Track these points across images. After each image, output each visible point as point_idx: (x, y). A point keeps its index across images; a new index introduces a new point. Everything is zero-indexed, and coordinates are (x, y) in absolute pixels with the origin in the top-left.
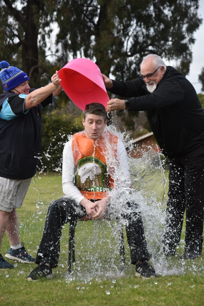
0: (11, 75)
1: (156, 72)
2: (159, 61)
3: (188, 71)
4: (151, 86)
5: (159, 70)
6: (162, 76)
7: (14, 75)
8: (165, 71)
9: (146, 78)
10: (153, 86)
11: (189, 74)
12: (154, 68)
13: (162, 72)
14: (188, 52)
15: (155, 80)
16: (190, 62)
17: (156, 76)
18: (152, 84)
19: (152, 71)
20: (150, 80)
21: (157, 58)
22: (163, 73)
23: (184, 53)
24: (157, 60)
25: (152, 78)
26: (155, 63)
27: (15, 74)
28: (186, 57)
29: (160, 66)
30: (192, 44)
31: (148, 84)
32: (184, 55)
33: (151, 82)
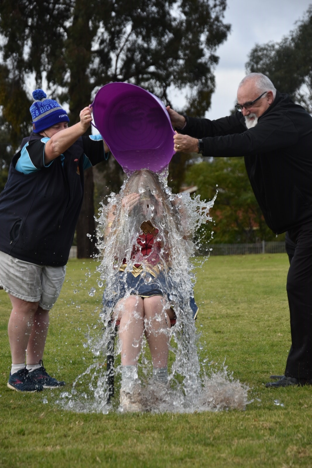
0: (41, 111)
1: (259, 101)
2: (265, 84)
3: (209, 104)
4: (251, 121)
5: (263, 97)
6: (268, 106)
7: (45, 112)
8: (274, 100)
9: (244, 108)
10: (253, 122)
11: (209, 109)
12: (256, 94)
13: (268, 100)
14: (209, 76)
15: (256, 112)
16: (212, 91)
17: (259, 106)
18: (252, 118)
19: (253, 98)
20: (250, 112)
21: (261, 79)
22: (270, 102)
23: (204, 78)
24: (261, 81)
25: (252, 108)
26: (259, 87)
27: (47, 111)
28: (205, 85)
29: (266, 91)
30: (215, 64)
31: (248, 118)
32: (204, 81)
33: (251, 115)
